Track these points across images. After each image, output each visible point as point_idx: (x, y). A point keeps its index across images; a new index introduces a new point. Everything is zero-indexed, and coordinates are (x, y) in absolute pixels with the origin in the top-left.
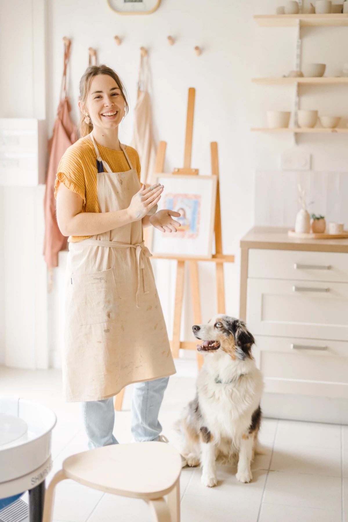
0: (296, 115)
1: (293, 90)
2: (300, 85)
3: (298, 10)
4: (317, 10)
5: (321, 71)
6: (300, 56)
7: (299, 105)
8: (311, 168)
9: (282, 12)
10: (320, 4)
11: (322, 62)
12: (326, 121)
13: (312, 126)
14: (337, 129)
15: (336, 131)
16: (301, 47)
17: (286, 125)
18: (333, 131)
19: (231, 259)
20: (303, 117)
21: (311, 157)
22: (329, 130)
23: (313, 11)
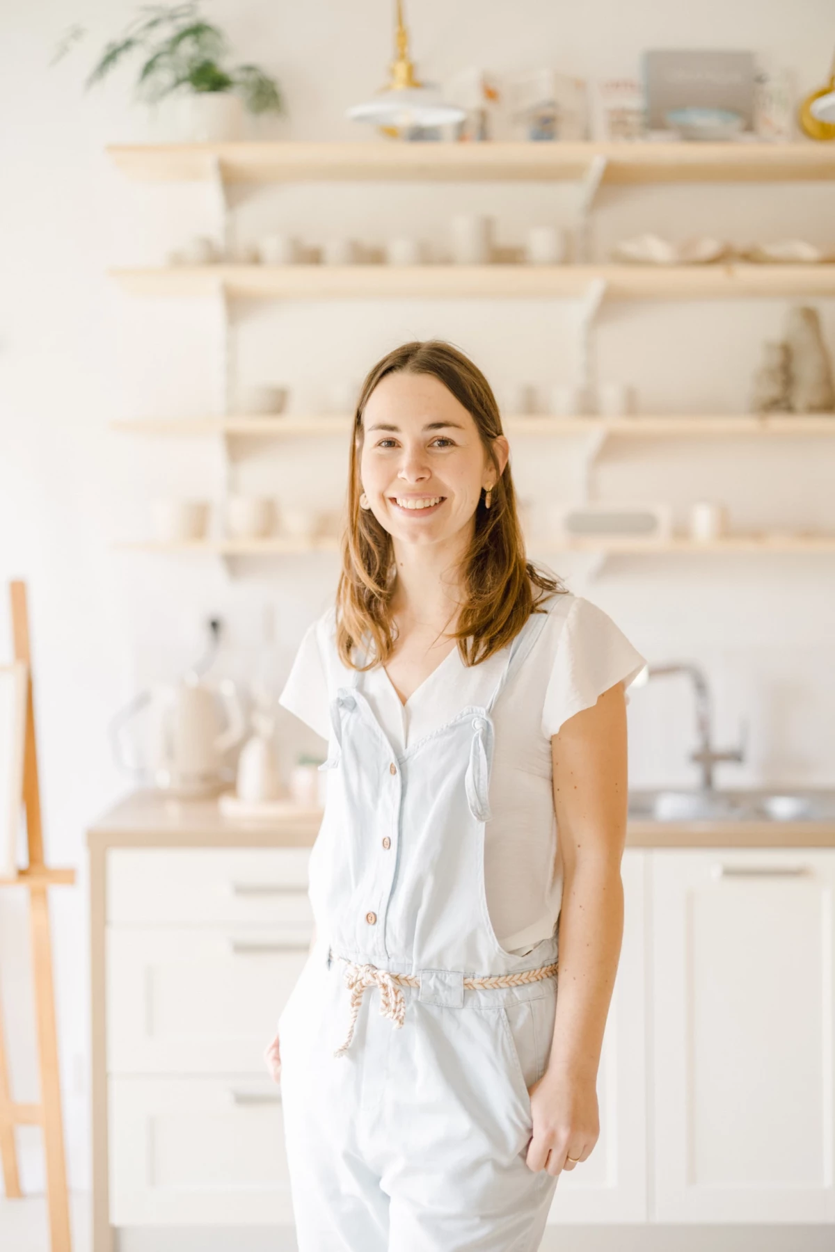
2: (232, 439)
3: (215, 257)
4: (265, 257)
5: (278, 402)
6: (230, 369)
7: (233, 486)
10: (272, 246)
17: (201, 532)
19: (67, 876)
23: (256, 259)
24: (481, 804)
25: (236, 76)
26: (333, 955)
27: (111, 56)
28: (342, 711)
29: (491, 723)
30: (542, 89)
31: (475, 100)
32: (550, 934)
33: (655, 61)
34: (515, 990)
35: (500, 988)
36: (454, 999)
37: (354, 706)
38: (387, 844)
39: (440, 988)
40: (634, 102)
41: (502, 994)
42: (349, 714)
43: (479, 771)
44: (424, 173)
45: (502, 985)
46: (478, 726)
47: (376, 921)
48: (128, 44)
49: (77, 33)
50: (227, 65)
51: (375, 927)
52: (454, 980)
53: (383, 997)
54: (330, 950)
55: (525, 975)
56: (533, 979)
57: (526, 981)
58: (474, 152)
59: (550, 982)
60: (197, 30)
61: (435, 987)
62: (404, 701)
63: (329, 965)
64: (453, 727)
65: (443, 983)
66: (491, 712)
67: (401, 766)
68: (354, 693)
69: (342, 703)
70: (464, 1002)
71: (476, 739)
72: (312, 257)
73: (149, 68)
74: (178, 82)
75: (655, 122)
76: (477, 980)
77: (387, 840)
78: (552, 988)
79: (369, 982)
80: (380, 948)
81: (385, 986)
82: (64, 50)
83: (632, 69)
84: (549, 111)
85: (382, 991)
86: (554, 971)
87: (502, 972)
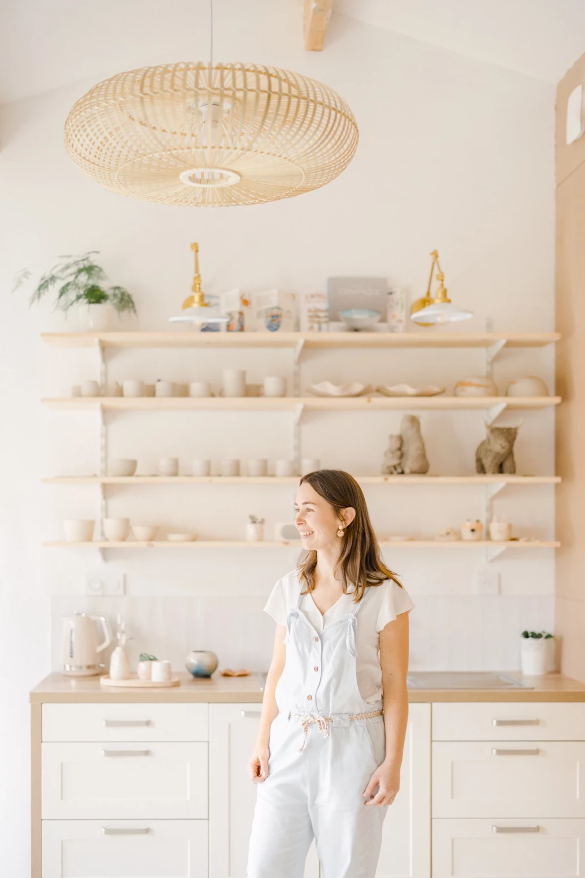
0: (102, 523)
1: (98, 492)
2: (105, 486)
3: (99, 391)
4: (125, 392)
5: (131, 469)
6: (105, 448)
7: (105, 511)
8: (125, 592)
9: (78, 394)
10: (129, 386)
11: (133, 458)
12: (140, 531)
13: (123, 539)
14: (154, 543)
15: (153, 546)
16: (105, 436)
17: (89, 538)
18: (148, 545)
20: (111, 527)
21: (125, 577)
22: (144, 544)
23: (120, 393)
24: (353, 650)
25: (109, 292)
26: (292, 715)
27: (43, 286)
28: (292, 618)
29: (356, 619)
30: (273, 300)
31: (237, 306)
32: (380, 698)
33: (334, 283)
34: (369, 719)
35: (363, 718)
36: (347, 724)
37: (297, 616)
38: (316, 669)
39: (341, 720)
40: (323, 305)
41: (365, 720)
42: (295, 619)
43: (351, 637)
44: (208, 344)
45: (364, 717)
46: (351, 621)
47: (311, 698)
48: (53, 279)
49: (26, 274)
50: (105, 286)
51: (311, 701)
52: (346, 717)
53: (319, 726)
54: (290, 713)
55: (372, 713)
56: (375, 715)
57: (372, 716)
58: (237, 336)
59: (381, 717)
60: (89, 270)
61: (339, 720)
62: (323, 614)
63: (289, 719)
64: (341, 622)
65: (342, 718)
66: (356, 615)
67: (321, 637)
68: (298, 610)
69: (292, 615)
70: (350, 725)
71: (350, 627)
72: (150, 392)
73: (63, 291)
74: (79, 297)
75: (333, 317)
76: (354, 716)
77: (316, 668)
78: (382, 719)
79: (312, 721)
80: (315, 708)
81: (319, 721)
82: (20, 283)
83: (321, 287)
84: (275, 312)
85: (318, 723)
86: (382, 713)
87: (364, 712)
